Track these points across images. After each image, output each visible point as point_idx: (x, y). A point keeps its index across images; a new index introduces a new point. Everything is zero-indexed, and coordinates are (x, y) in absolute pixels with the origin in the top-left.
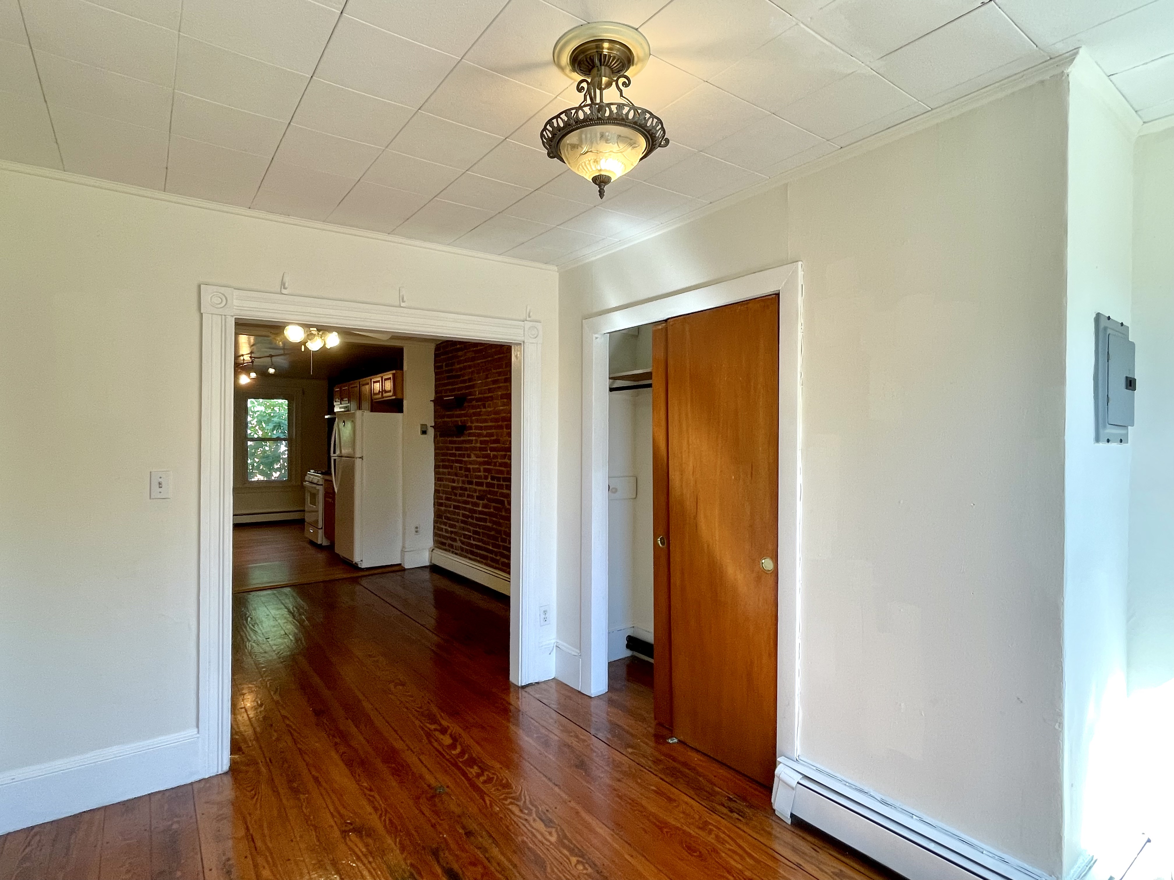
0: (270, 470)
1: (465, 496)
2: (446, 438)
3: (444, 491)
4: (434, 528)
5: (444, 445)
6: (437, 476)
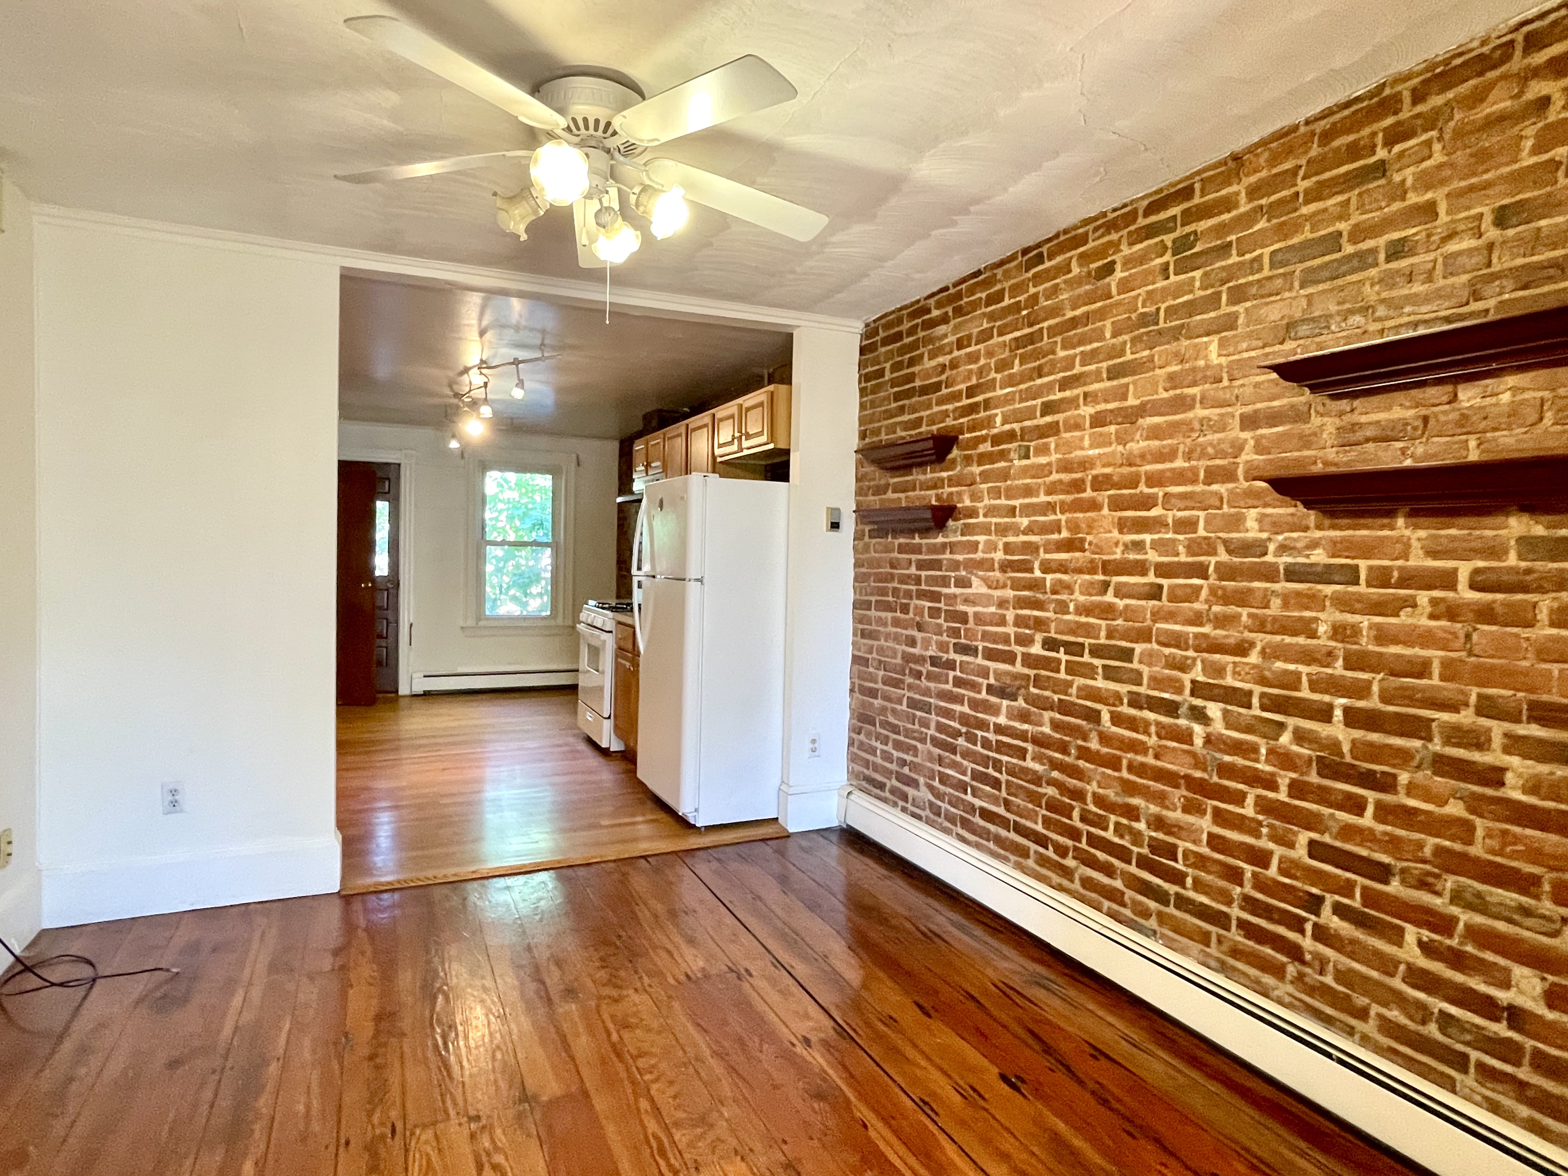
0: (526, 595)
1: (947, 682)
2: (890, 539)
3: (880, 662)
4: (851, 743)
5: (884, 555)
6: (861, 626)
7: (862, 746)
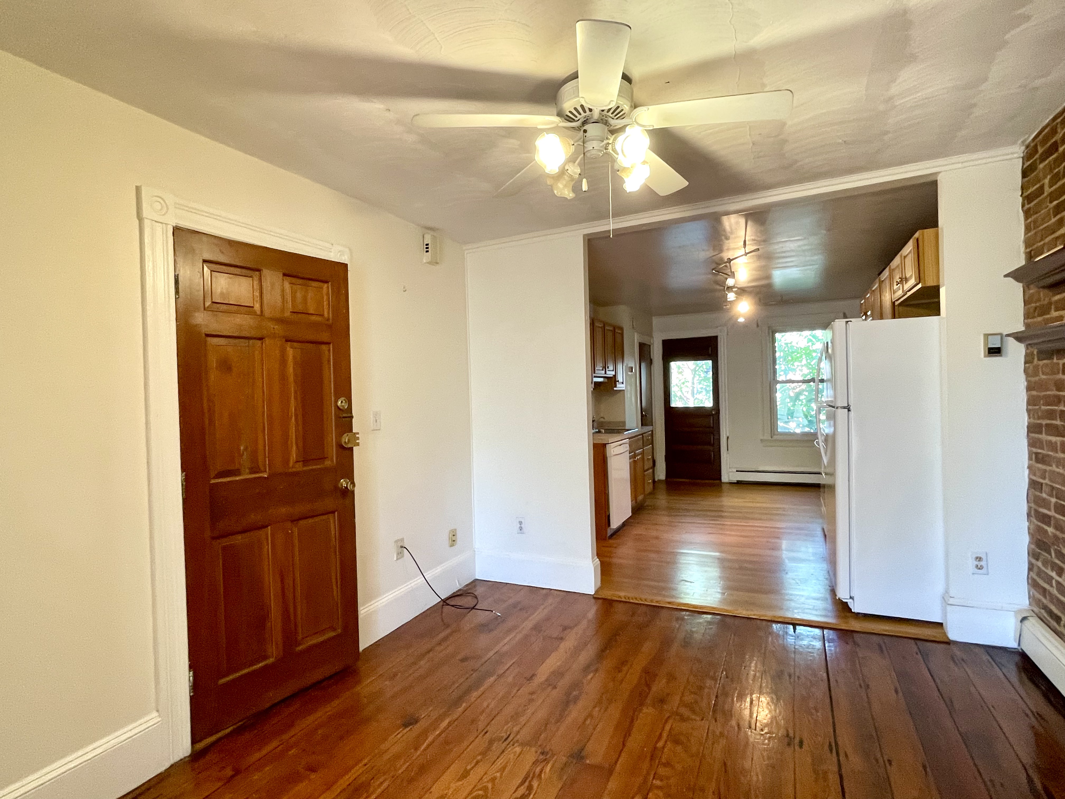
2: (1055, 360)
3: (1053, 488)
4: (1030, 569)
5: (1051, 377)
6: (1035, 450)
7: (1040, 573)
